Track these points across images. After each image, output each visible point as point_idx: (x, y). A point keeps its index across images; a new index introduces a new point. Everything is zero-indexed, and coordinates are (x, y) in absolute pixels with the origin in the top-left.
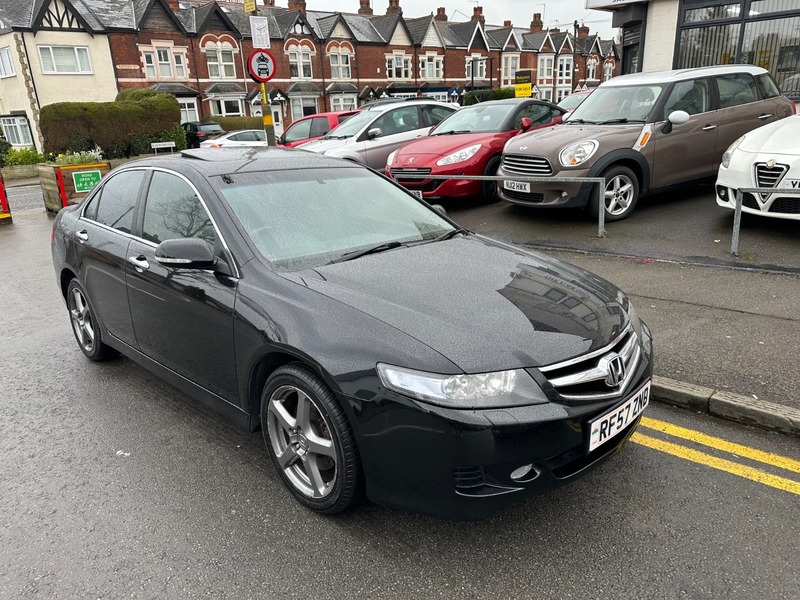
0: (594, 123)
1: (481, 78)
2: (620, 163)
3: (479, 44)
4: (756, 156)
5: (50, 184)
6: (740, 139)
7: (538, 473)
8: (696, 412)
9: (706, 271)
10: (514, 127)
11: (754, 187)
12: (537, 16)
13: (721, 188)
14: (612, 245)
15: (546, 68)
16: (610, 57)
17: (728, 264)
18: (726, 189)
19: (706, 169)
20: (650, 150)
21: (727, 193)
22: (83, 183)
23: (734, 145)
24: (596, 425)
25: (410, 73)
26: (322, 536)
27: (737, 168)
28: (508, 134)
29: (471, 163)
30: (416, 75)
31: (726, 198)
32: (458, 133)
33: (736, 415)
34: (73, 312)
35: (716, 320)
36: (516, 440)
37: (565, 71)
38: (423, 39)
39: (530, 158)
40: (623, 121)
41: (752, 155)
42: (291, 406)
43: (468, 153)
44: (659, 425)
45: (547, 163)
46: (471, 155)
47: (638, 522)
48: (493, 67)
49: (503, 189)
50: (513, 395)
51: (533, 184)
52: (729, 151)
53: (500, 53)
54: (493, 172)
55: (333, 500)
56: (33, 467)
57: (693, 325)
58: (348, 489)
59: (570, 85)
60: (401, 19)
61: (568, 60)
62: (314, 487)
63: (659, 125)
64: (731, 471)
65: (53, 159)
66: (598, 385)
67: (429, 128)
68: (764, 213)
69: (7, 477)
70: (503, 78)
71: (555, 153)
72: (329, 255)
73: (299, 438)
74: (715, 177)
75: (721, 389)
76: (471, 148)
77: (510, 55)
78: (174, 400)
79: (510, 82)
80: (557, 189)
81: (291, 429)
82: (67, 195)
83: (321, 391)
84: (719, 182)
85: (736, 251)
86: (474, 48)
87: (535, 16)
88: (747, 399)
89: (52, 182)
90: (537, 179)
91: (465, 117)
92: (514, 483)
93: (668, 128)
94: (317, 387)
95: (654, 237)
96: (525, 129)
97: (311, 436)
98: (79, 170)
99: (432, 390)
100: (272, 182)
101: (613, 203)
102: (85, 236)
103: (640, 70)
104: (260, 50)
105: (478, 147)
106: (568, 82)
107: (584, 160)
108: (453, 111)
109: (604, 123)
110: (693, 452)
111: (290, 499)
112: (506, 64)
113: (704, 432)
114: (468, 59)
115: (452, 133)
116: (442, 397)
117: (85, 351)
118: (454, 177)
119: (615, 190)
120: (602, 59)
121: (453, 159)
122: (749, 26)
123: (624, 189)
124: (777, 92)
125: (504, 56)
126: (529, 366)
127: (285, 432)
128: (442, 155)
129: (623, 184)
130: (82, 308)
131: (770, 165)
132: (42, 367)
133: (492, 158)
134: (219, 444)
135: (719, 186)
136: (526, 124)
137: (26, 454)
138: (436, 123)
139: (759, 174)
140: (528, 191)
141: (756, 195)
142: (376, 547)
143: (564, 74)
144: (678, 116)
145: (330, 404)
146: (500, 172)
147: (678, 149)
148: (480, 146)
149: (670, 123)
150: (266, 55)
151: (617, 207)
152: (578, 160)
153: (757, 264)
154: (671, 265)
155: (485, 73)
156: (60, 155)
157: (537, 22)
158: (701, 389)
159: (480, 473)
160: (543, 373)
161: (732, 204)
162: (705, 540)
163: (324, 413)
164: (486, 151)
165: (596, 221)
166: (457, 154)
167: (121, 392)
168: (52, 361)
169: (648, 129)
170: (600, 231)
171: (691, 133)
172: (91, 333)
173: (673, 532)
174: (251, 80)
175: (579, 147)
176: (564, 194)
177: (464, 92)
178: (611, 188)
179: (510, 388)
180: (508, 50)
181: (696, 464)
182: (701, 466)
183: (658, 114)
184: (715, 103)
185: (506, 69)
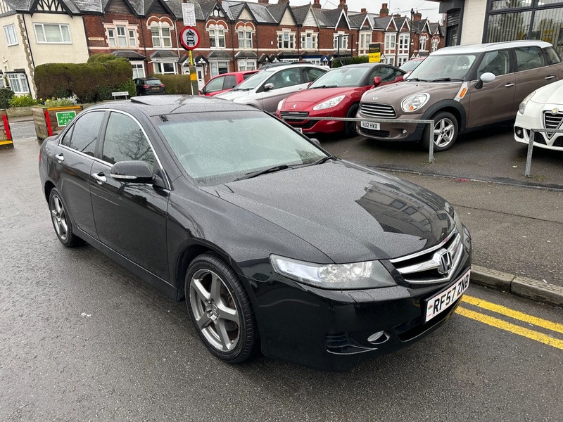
0: (426, 81)
1: (344, 49)
2: (446, 110)
3: (343, 25)
4: (544, 106)
5: (40, 120)
6: (532, 94)
7: (388, 337)
8: (501, 292)
9: (507, 188)
10: (368, 83)
11: (543, 128)
12: (385, 6)
13: (518, 128)
14: (439, 168)
15: (390, 42)
16: (436, 35)
17: (523, 183)
18: (521, 129)
19: (507, 115)
20: (467, 101)
21: (522, 132)
22: (64, 120)
23: (528, 98)
24: (431, 302)
25: (294, 45)
26: (228, 379)
27: (530, 114)
28: (364, 88)
29: (338, 109)
30: (298, 46)
31: (521, 136)
32: (329, 87)
33: (531, 294)
34: (53, 211)
35: (515, 224)
36: (372, 313)
37: (404, 44)
38: (303, 21)
39: (380, 105)
40: (448, 80)
41: (541, 105)
42: (207, 284)
43: (335, 102)
44: (474, 301)
45: (392, 109)
46: (337, 103)
47: (460, 374)
48: (353, 41)
49: (360, 128)
50: (370, 280)
51: (382, 124)
52: (524, 102)
53: (358, 31)
54: (353, 115)
55: (237, 353)
56: (21, 323)
57: (498, 227)
58: (247, 346)
59: (408, 54)
60: (288, 7)
61: (406, 37)
62: (223, 343)
63: (473, 83)
64: (528, 336)
65: (43, 103)
66: (433, 273)
67: (308, 84)
68: (549, 147)
69: (3, 331)
70: (360, 49)
71: (398, 102)
72: (236, 174)
73: (212, 307)
74: (513, 121)
75: (520, 275)
76: (337, 98)
77: (365, 33)
78: (124, 276)
79: (365, 52)
80: (399, 128)
81: (207, 301)
82: (52, 128)
83: (229, 274)
84: (517, 124)
85: (528, 174)
86: (340, 28)
87: (383, 5)
88: (540, 283)
89: (42, 119)
90: (385, 120)
91: (333, 76)
92: (370, 345)
93: (480, 85)
94: (226, 270)
95: (469, 163)
96: (377, 85)
97: (221, 306)
98: (61, 110)
99: (310, 275)
100: (195, 121)
101: (439, 138)
102: (62, 158)
103: (459, 43)
104: (189, 27)
105: (343, 97)
106: (406, 52)
107: (419, 107)
108: (325, 72)
109: (434, 81)
110: (500, 321)
111: (206, 352)
112: (362, 39)
113: (507, 307)
114: (335, 35)
115: (324, 87)
116: (318, 281)
117: (61, 240)
118: (326, 118)
119: (441, 129)
120: (431, 36)
121: (324, 105)
122: (537, 12)
123: (448, 128)
124: (559, 60)
125: (361, 33)
126: (382, 258)
127: (202, 303)
128: (316, 103)
129: (446, 125)
130: (59, 209)
131: (554, 112)
132: (30, 251)
133: (352, 105)
134: (155, 309)
135: (516, 127)
136: (377, 82)
137: (17, 314)
138: (313, 80)
139: (546, 118)
140: (379, 129)
141: (544, 134)
142: (268, 389)
143: (403, 47)
144: (488, 76)
145: (236, 284)
146: (358, 115)
147: (487, 100)
148: (344, 96)
149: (481, 82)
150: (193, 31)
151: (443, 141)
152: (415, 107)
153: (544, 184)
154: (481, 183)
155: (347, 45)
156: (48, 100)
157: (384, 10)
158: (505, 274)
159: (345, 337)
160: (393, 263)
161: (526, 140)
162: (510, 388)
163: (231, 290)
164: (348, 100)
165: (427, 151)
166: (328, 102)
167: (86, 270)
168: (38, 246)
169: (465, 85)
170: (430, 158)
171: (495, 89)
172: (66, 227)
173: (486, 381)
174: (183, 49)
175: (415, 98)
176: (405, 132)
177: (332, 59)
178: (438, 127)
179: (368, 274)
180: (363, 29)
181: (502, 331)
182: (505, 331)
183: (473, 75)
184: (514, 68)
185: (362, 42)
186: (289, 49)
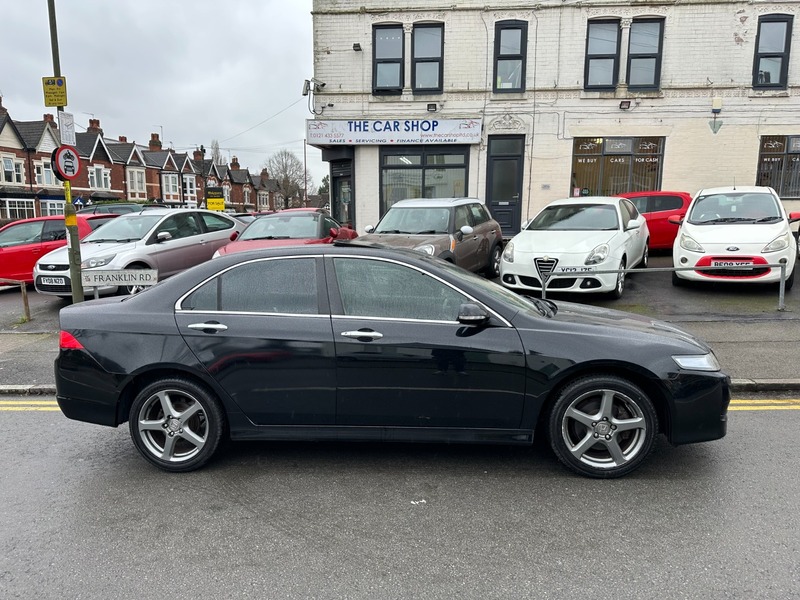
1: (106, 189)
3: (102, 156)
10: (325, 235)
11: (537, 273)
12: (155, 137)
13: (506, 276)
15: (171, 185)
16: (226, 180)
18: (512, 276)
21: (513, 279)
25: (24, 178)
27: (521, 262)
30: (31, 180)
32: (278, 238)
37: (188, 189)
38: (37, 143)
48: (119, 179)
53: (125, 166)
59: (196, 202)
60: (8, 120)
61: (191, 179)
63: (457, 235)
68: (546, 289)
70: (129, 190)
77: (136, 170)
79: (137, 195)
86: (97, 159)
87: (153, 136)
104: (67, 146)
106: (193, 199)
112: (132, 178)
114: (90, 169)
120: (220, 181)
122: (428, 172)
125: (128, 170)
131: (546, 259)
135: (504, 274)
136: (335, 233)
139: (539, 265)
141: (539, 280)
143: (188, 191)
149: (462, 233)
150: (72, 153)
155: (110, 185)
157: (155, 142)
169: (452, 237)
177: (90, 202)
180: (131, 164)
183: (454, 228)
185: (132, 182)
186: (14, 184)
